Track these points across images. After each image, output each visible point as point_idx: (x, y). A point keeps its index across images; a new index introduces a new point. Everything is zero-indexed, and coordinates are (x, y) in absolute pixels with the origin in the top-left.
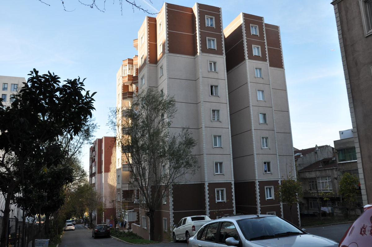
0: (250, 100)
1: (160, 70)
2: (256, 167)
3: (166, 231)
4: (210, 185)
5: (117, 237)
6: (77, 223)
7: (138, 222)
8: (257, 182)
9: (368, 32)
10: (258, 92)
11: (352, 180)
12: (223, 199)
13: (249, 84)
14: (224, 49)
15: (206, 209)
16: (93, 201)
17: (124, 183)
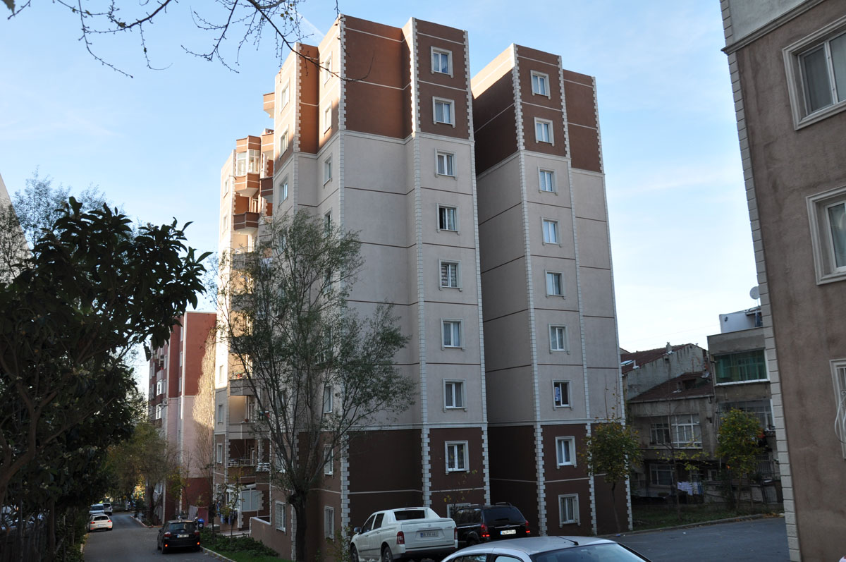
0: (527, 242)
1: (326, 167)
2: (537, 393)
3: (332, 537)
4: (434, 433)
5: (217, 549)
6: (116, 511)
7: (264, 514)
8: (539, 426)
9: (800, 121)
10: (544, 224)
11: (747, 426)
12: (461, 464)
13: (526, 205)
14: (471, 124)
15: (423, 488)
16: (159, 460)
17: (232, 423)
